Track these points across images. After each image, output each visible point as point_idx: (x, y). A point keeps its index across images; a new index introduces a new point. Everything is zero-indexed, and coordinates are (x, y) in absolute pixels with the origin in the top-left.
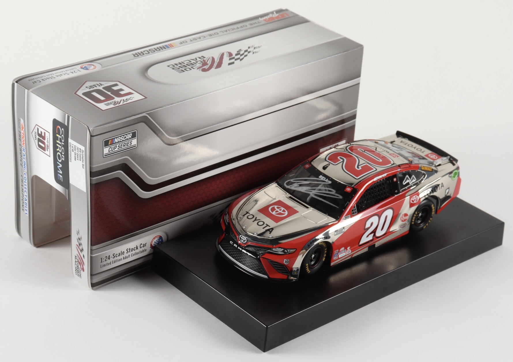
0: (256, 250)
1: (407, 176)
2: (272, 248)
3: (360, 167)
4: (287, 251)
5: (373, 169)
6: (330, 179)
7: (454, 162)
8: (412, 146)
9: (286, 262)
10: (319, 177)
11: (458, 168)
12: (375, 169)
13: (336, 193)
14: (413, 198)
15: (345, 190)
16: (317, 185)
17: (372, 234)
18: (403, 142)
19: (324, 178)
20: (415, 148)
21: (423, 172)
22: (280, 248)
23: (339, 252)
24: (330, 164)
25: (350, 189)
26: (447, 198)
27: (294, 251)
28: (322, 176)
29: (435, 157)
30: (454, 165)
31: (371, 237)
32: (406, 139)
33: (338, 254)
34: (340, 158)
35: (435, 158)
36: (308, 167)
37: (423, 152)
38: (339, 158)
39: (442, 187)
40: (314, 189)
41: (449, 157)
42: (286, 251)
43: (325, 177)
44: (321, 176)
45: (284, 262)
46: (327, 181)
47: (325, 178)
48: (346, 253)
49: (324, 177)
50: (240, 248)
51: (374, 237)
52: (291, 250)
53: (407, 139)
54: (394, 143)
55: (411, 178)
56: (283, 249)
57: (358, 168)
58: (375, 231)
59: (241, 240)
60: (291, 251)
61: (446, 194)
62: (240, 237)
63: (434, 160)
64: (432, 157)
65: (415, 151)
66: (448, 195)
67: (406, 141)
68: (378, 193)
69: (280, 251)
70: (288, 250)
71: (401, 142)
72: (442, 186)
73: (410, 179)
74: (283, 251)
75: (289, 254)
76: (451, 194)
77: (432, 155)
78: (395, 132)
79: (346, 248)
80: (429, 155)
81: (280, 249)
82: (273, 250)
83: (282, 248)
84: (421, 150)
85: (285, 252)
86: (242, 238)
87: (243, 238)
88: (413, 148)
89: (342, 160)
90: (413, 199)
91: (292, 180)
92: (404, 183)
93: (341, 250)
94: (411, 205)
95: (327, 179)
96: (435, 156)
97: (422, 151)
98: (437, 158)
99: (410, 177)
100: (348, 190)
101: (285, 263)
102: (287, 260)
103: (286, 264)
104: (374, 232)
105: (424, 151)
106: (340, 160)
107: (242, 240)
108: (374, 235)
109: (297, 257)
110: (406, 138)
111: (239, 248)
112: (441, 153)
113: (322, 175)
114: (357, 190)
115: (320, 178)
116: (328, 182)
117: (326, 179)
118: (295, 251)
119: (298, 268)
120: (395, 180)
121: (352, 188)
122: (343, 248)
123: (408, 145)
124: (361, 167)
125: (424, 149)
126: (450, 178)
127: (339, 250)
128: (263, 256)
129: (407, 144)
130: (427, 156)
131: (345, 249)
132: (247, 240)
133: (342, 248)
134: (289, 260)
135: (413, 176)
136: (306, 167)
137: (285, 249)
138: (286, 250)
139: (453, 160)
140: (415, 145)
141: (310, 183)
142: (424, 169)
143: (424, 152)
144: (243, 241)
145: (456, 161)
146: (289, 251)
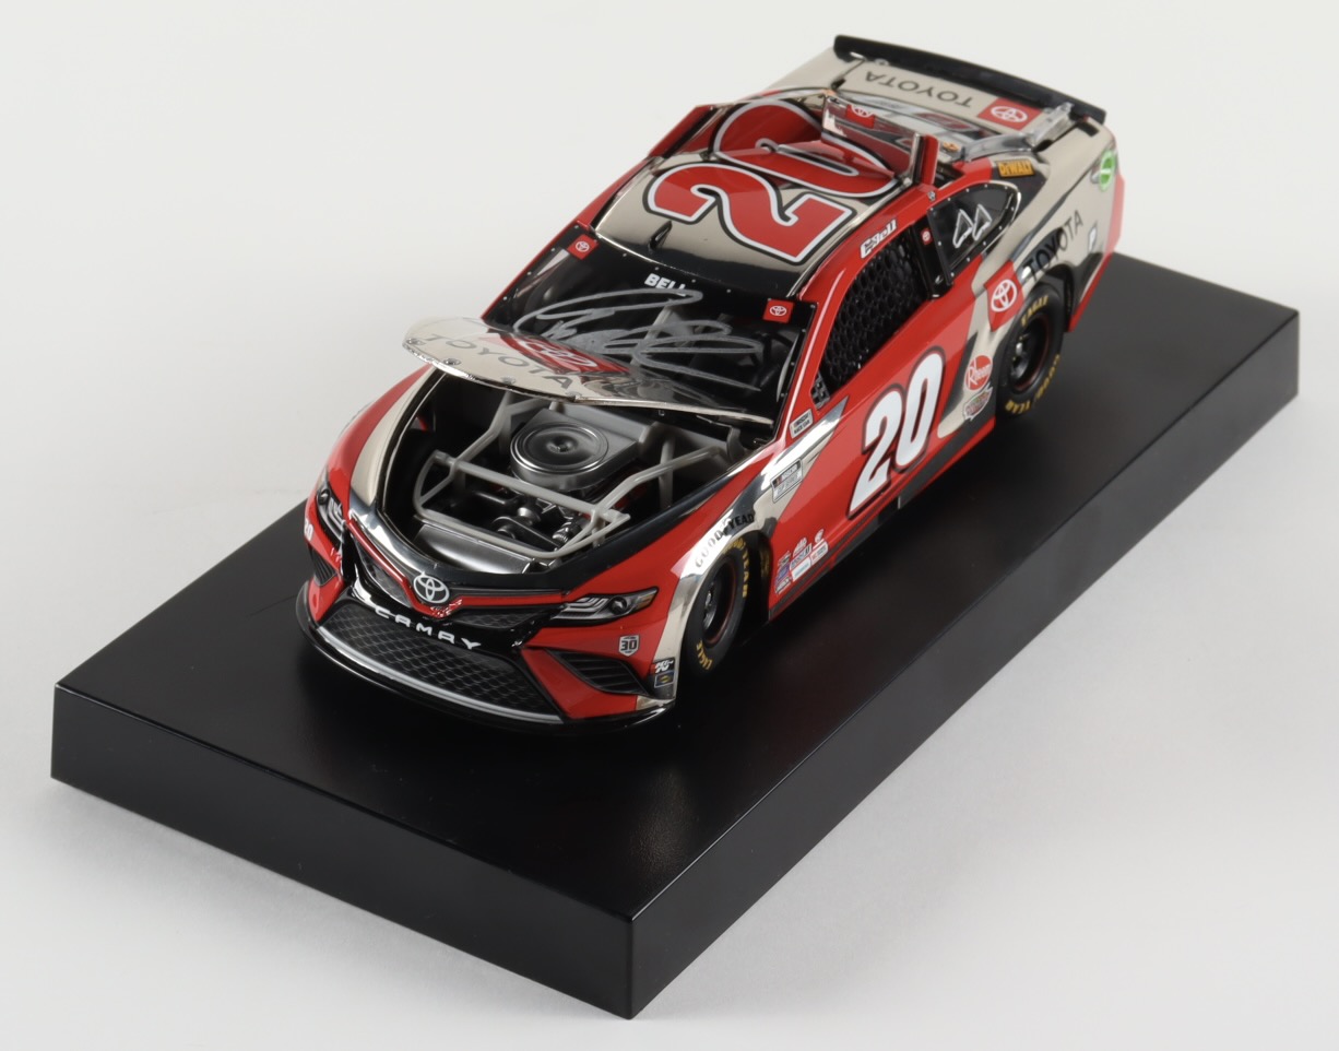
0: (494, 625)
1: (962, 213)
2: (563, 603)
3: (789, 212)
4: (624, 603)
5: (841, 213)
6: (694, 281)
7: (1091, 121)
8: (917, 86)
9: (626, 648)
10: (647, 282)
11: (1112, 144)
12: (848, 213)
13: (732, 334)
14: (997, 293)
15: (766, 318)
16: (648, 317)
17: (887, 463)
18: (877, 78)
19: (668, 284)
20: (929, 92)
21: (1007, 184)
22: (591, 596)
23: (791, 558)
24: (674, 222)
25: (785, 310)
26: (1093, 259)
27: (651, 597)
28: (657, 278)
29: (1019, 116)
30: (1091, 131)
31: (881, 478)
32: (882, 64)
33: (788, 567)
34: (702, 190)
35: (1017, 120)
36: (588, 248)
37: (965, 104)
38: (694, 190)
39: (1079, 227)
40: (642, 335)
41: (1069, 106)
42: (620, 604)
43: (672, 279)
44: (652, 275)
45: (621, 647)
46: (684, 295)
47: (673, 283)
48: (814, 557)
49: (668, 281)
50: (425, 626)
51: (893, 474)
52: (640, 597)
53: (887, 63)
54: (843, 87)
55: (976, 219)
56: (605, 600)
57: (786, 219)
58: (892, 449)
59: (425, 595)
60: (640, 602)
61: (1090, 248)
62: (417, 583)
63: (1019, 126)
64: (1005, 116)
65: (934, 104)
66: (1095, 250)
67: (880, 68)
68: (879, 300)
69: (594, 608)
70: (628, 600)
71: (869, 77)
72: (1077, 225)
73: (974, 222)
74: (609, 607)
75: (634, 611)
76: (1101, 246)
77: (1004, 110)
78: (831, 43)
79: (811, 541)
80: (994, 111)
81: (594, 600)
82: (568, 609)
83: (600, 596)
84: (956, 97)
85: (616, 610)
86: (426, 586)
87: (430, 584)
88: (925, 95)
89: (711, 200)
90: (999, 297)
91: (539, 314)
92: (957, 240)
93: (797, 550)
94: (997, 319)
95: (682, 286)
96: (1014, 111)
97: (961, 100)
98: (1025, 117)
99: (972, 215)
100: (777, 314)
101: (623, 652)
102: (629, 640)
103: (628, 655)
104: (891, 453)
105: (969, 100)
106: (705, 201)
107: (430, 592)
108: (893, 465)
109: (667, 616)
110: (879, 61)
111: (419, 626)
112: (1034, 98)
113: (656, 273)
114: (813, 306)
115: (654, 287)
116: (687, 297)
117: (676, 286)
118: (656, 594)
119: (673, 659)
120: (926, 236)
121: (791, 305)
122: (803, 543)
123: (900, 86)
124: (795, 212)
125: (964, 92)
126: (1095, 187)
127: (792, 552)
128: (531, 643)
129: (895, 83)
130: (986, 114)
131: (807, 544)
132: (451, 591)
133: (798, 542)
134: (637, 638)
135: (981, 208)
136: (579, 250)
137: (613, 597)
138: (619, 600)
139: (1085, 117)
140: (925, 81)
141: (617, 313)
142: (1009, 174)
143: (970, 103)
144: (434, 599)
145: (1100, 115)
146: (632, 602)
